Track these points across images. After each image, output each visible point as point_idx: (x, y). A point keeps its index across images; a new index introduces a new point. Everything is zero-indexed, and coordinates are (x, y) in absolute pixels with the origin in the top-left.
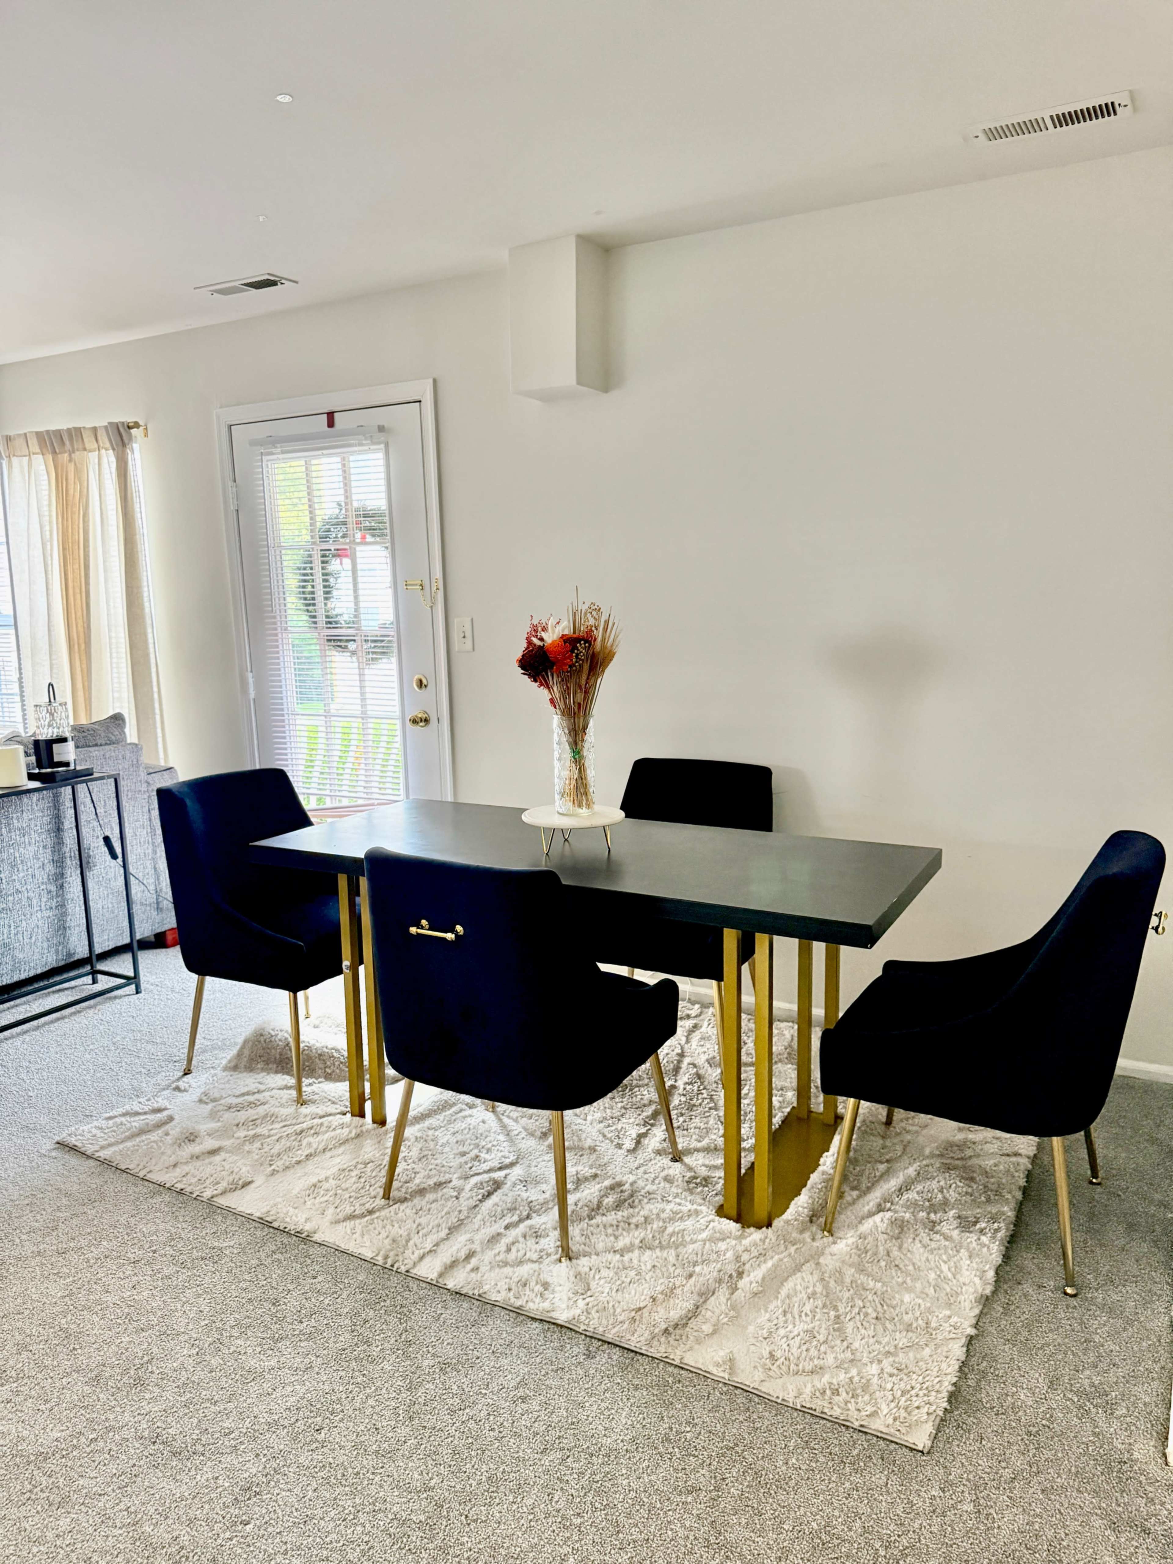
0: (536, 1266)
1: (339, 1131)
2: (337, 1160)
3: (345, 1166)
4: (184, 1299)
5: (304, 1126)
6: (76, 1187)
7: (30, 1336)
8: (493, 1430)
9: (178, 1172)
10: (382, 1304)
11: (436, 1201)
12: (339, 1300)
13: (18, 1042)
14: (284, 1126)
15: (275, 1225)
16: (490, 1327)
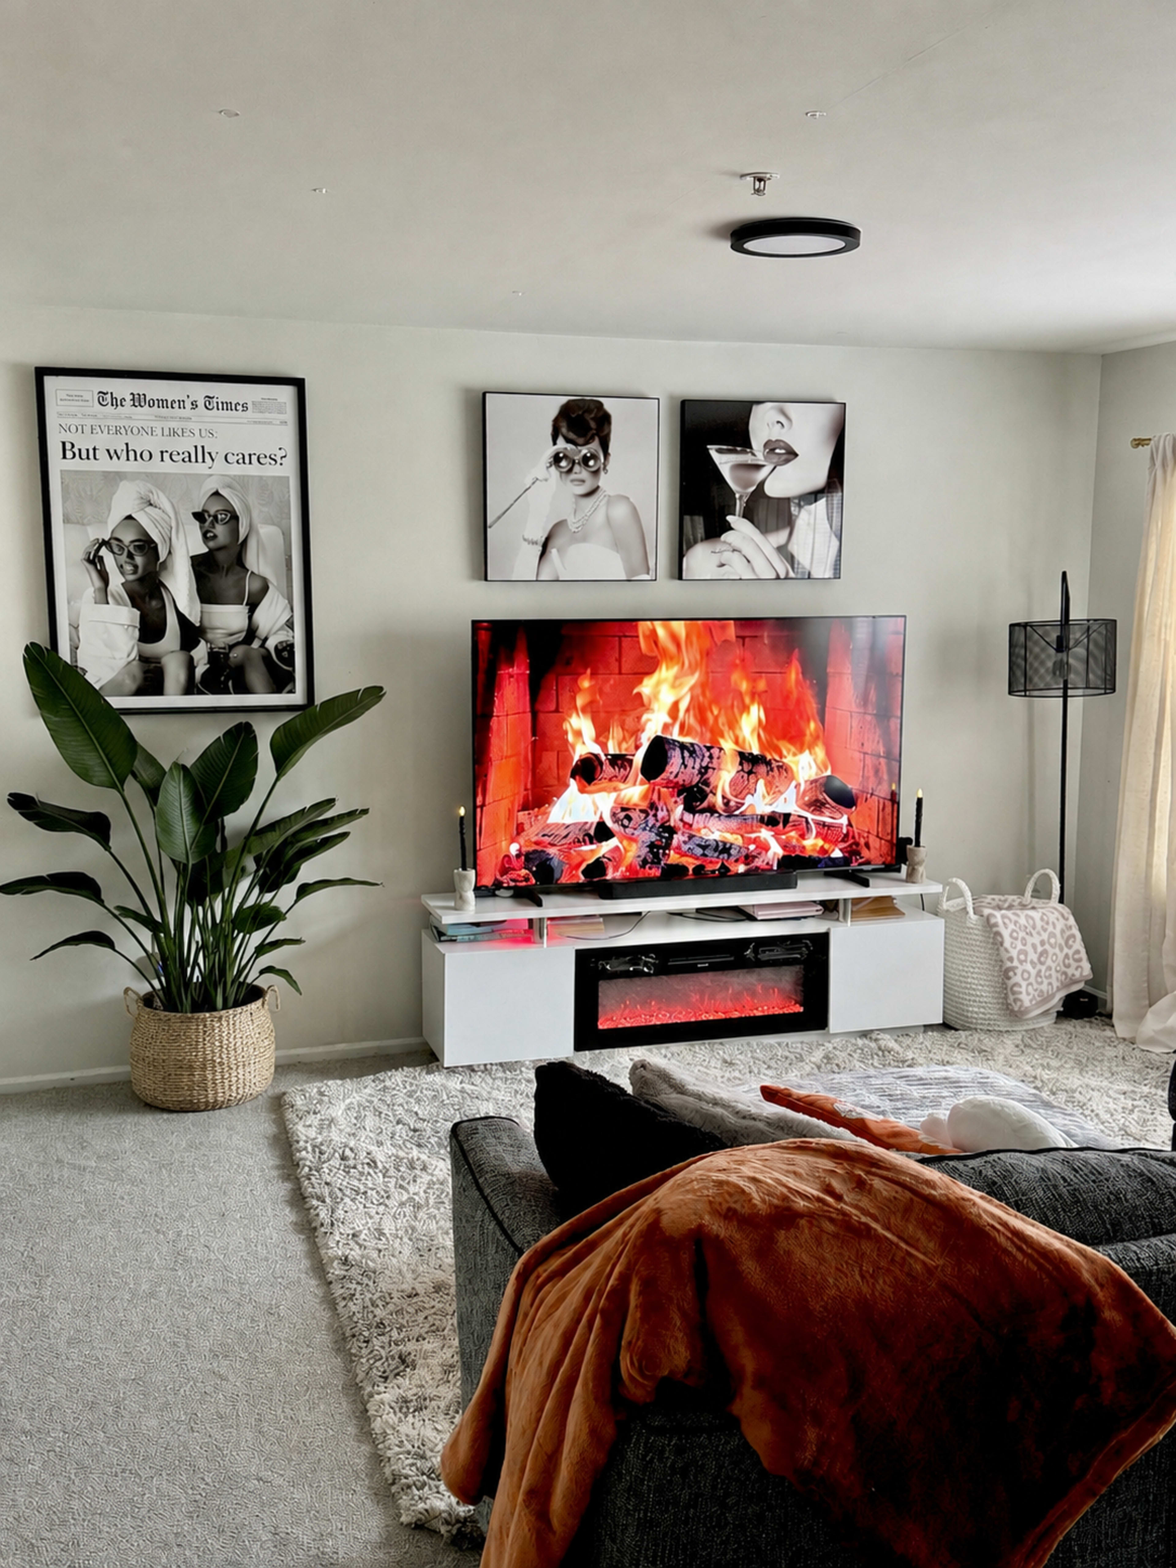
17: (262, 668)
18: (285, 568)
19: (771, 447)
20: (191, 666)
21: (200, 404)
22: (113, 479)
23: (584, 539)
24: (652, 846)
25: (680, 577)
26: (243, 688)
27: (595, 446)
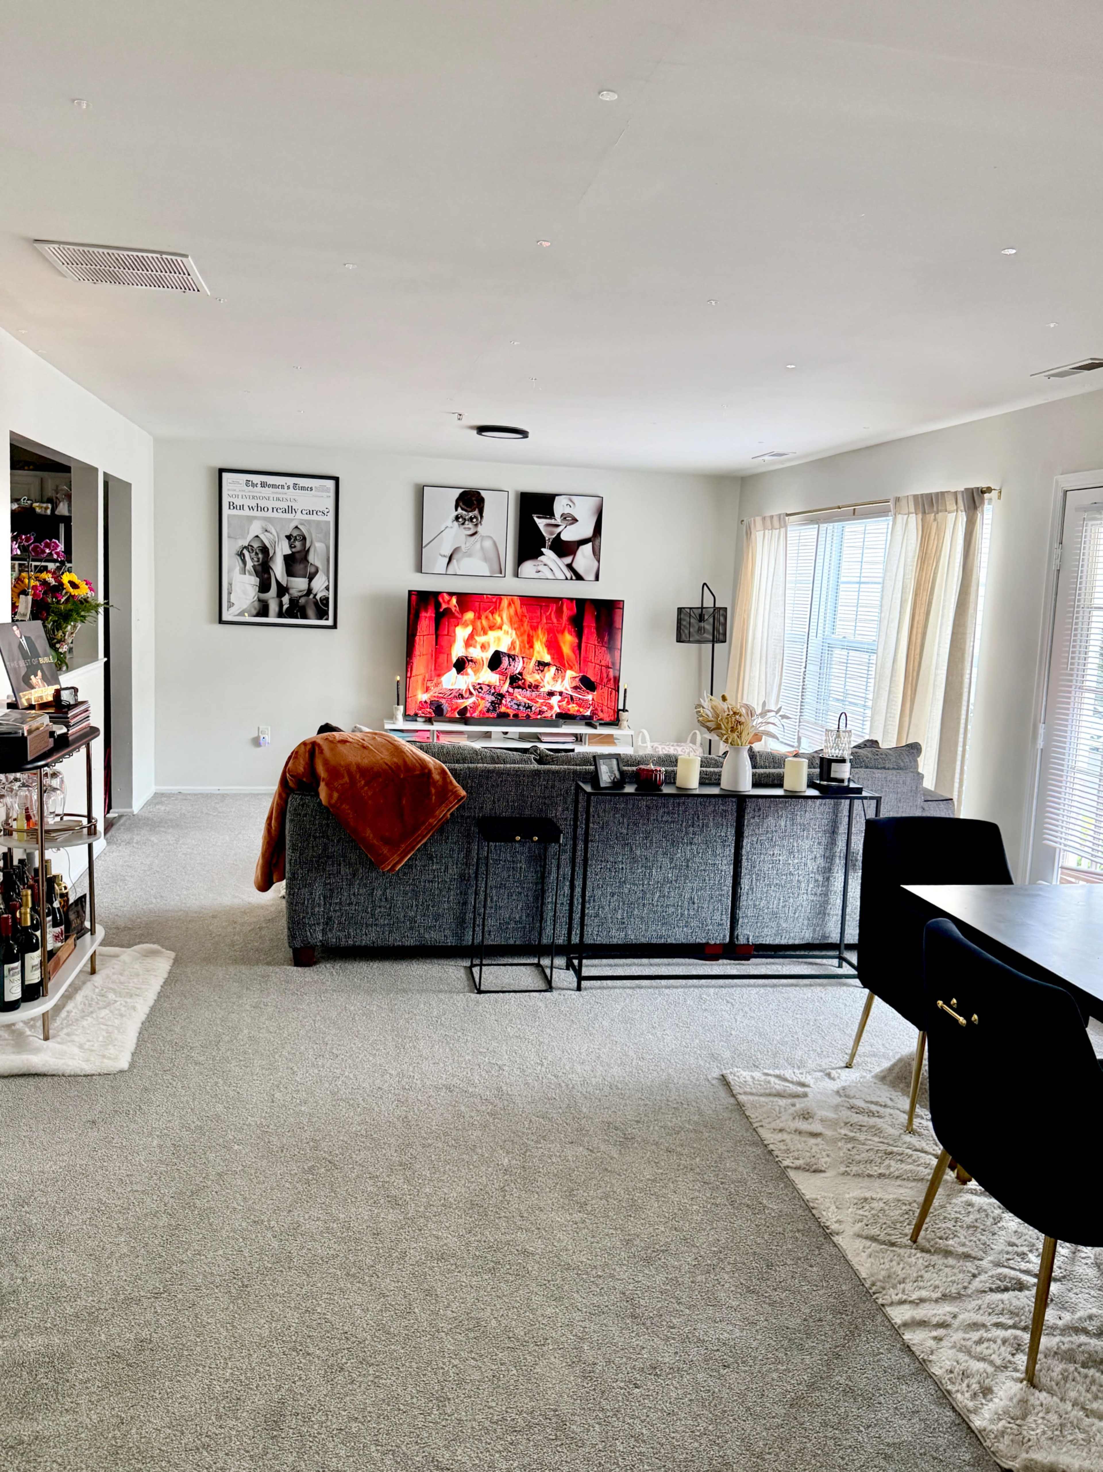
0: (990, 1369)
1: (921, 1168)
2: (902, 1190)
3: (902, 1198)
4: (715, 1225)
5: (895, 1149)
6: (710, 1112)
7: (614, 1192)
8: (843, 1459)
9: (780, 1136)
10: (843, 1316)
11: (953, 1267)
12: (814, 1293)
13: (754, 990)
14: (881, 1142)
15: (814, 1211)
16: (911, 1389)
17: (313, 607)
18: (326, 563)
19: (564, 517)
20: (281, 605)
21: (291, 487)
22: (251, 519)
23: (470, 556)
24: (492, 702)
25: (518, 577)
26: (305, 616)
27: (476, 512)
